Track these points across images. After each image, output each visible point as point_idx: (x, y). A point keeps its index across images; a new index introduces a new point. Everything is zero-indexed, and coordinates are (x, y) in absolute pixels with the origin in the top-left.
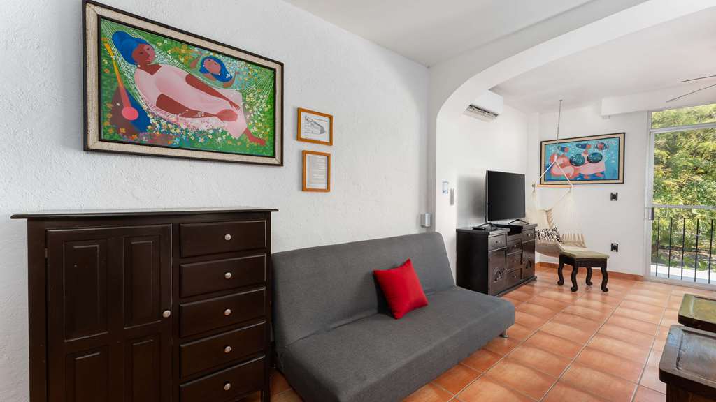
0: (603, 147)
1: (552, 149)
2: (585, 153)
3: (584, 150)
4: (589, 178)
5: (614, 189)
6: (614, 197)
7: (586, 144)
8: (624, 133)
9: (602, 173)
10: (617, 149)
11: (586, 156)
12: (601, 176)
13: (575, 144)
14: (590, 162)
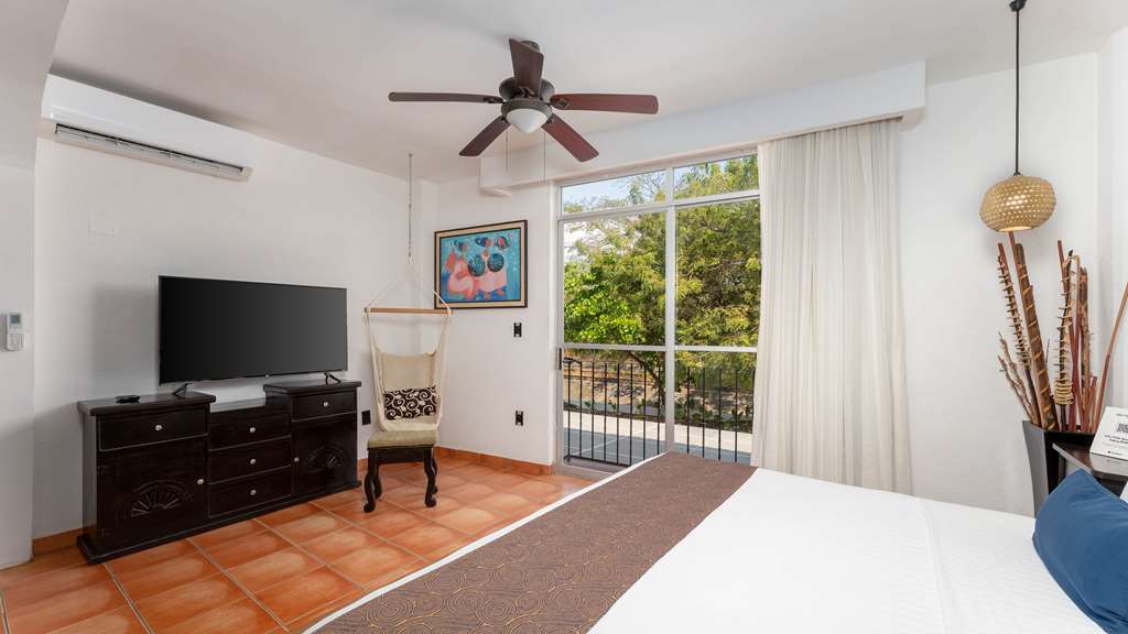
0: (504, 244)
1: (449, 246)
2: (486, 253)
3: (483, 249)
4: (489, 297)
6: (518, 330)
7: (485, 239)
8: (525, 222)
9: (504, 289)
10: (518, 247)
11: (486, 259)
12: (502, 293)
13: (473, 237)
14: (491, 270)
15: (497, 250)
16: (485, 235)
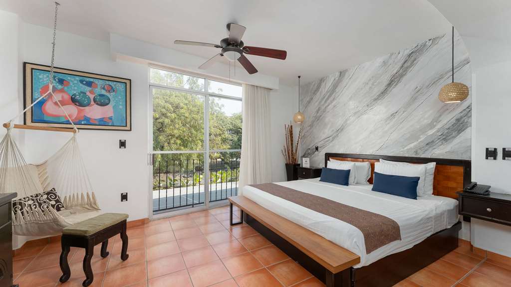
0: (111, 89)
1: (44, 78)
2: (91, 92)
3: (89, 89)
4: (95, 122)
5: (123, 136)
6: (123, 144)
7: (91, 82)
8: (130, 80)
9: (110, 118)
10: (124, 94)
11: (92, 97)
12: (109, 120)
13: (78, 78)
14: (97, 104)
15: (104, 92)
16: (92, 80)
